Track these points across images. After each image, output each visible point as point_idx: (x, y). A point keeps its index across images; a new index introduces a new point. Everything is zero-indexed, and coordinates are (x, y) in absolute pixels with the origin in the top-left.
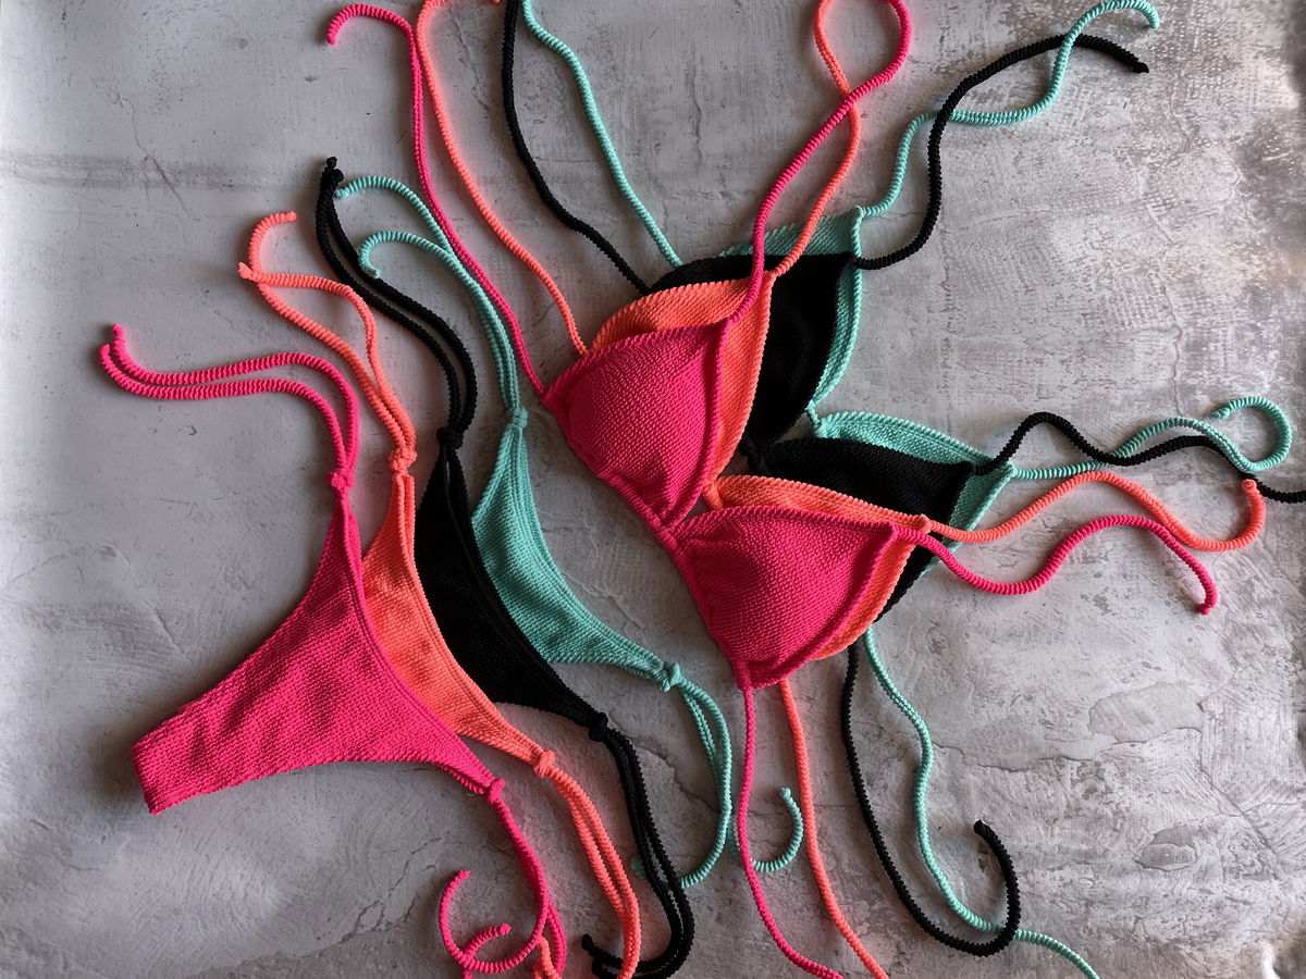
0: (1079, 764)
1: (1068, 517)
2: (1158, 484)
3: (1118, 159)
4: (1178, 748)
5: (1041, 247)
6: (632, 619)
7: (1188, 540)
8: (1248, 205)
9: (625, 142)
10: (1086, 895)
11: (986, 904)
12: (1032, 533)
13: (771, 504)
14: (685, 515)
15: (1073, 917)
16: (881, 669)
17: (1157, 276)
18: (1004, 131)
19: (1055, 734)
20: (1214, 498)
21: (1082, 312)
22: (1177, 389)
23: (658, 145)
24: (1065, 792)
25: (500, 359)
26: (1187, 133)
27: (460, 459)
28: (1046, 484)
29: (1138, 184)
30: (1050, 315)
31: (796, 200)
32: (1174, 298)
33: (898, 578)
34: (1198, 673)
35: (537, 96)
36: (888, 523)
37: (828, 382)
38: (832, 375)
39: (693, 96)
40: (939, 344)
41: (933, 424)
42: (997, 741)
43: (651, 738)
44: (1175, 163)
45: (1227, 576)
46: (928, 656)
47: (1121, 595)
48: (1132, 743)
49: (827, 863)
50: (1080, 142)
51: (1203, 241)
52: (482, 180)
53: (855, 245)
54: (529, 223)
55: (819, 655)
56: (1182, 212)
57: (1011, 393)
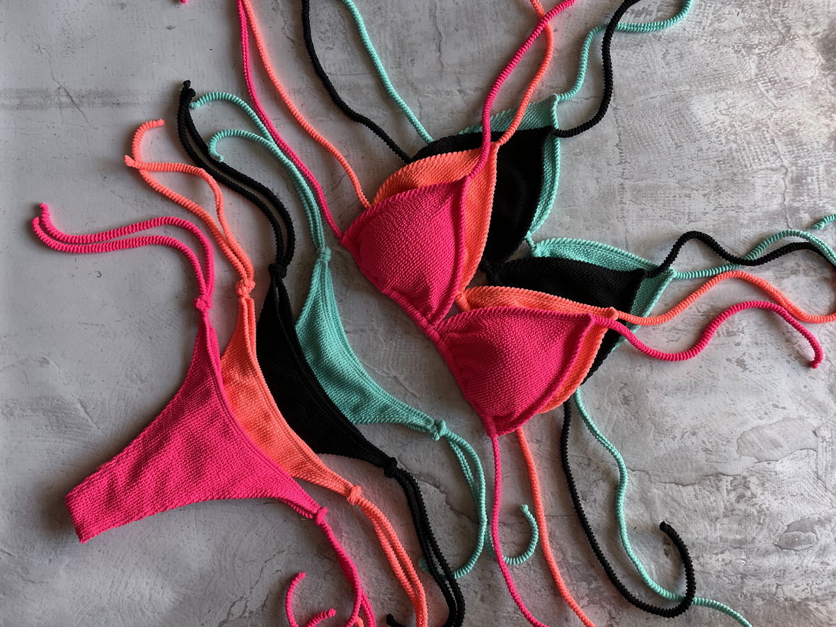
0: (732, 478)
1: (715, 304)
2: (776, 278)
3: (736, 52)
4: (801, 464)
5: (685, 115)
6: (411, 391)
7: (800, 316)
8: (828, 80)
9: (389, 60)
10: (741, 570)
11: (671, 580)
12: (689, 317)
13: (504, 305)
14: (444, 316)
15: (733, 587)
16: (588, 418)
17: (767, 131)
18: (654, 36)
19: (714, 458)
20: (817, 286)
21: (716, 159)
22: (787, 211)
23: (413, 60)
24: (722, 499)
25: (310, 214)
26: (783, 31)
27: (285, 284)
28: (697, 282)
29: (751, 69)
30: (694, 162)
31: (511, 92)
32: (781, 147)
33: (596, 352)
34: (812, 410)
35: (327, 31)
36: (587, 314)
37: (540, 218)
38: (542, 213)
39: (435, 24)
40: (616, 188)
41: (615, 243)
42: (673, 465)
43: (428, 474)
44: (776, 52)
45: (828, 340)
46: (620, 407)
47: (755, 358)
48: (768, 461)
49: (557, 556)
50: (708, 41)
51: (799, 106)
52: (291, 91)
53: (554, 121)
54: (325, 119)
55: (543, 410)
56: (783, 87)
57: (670, 220)
